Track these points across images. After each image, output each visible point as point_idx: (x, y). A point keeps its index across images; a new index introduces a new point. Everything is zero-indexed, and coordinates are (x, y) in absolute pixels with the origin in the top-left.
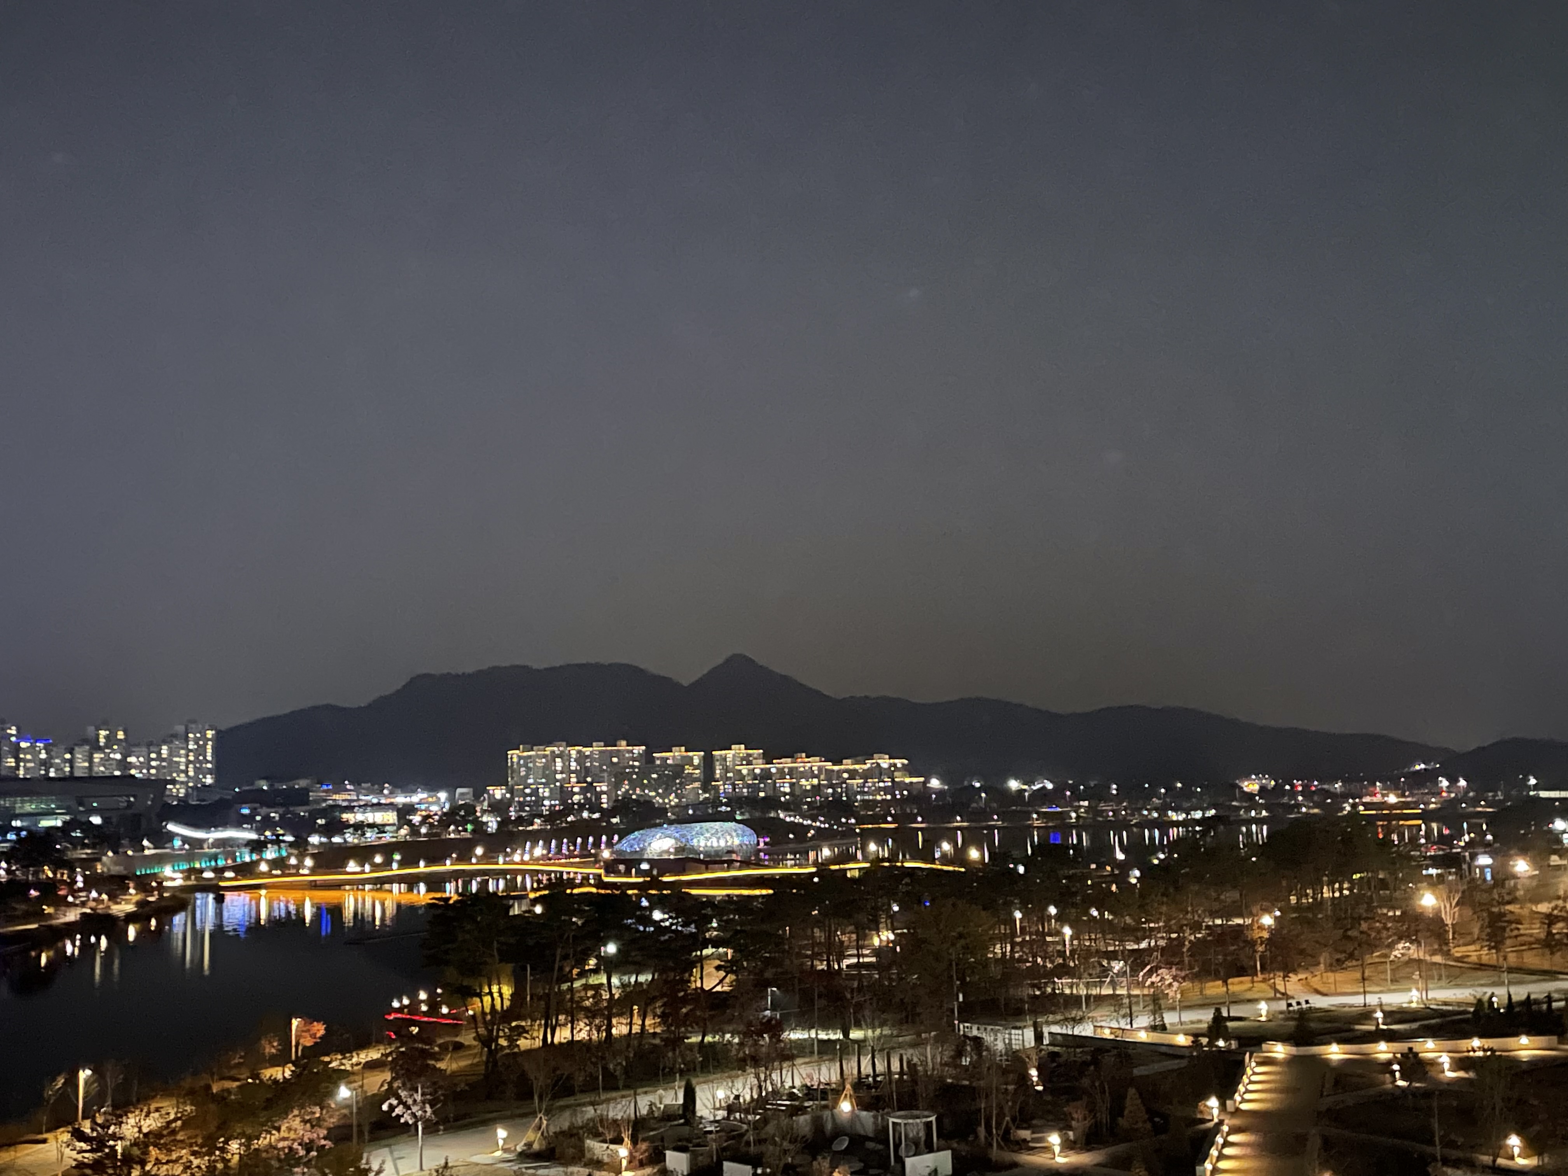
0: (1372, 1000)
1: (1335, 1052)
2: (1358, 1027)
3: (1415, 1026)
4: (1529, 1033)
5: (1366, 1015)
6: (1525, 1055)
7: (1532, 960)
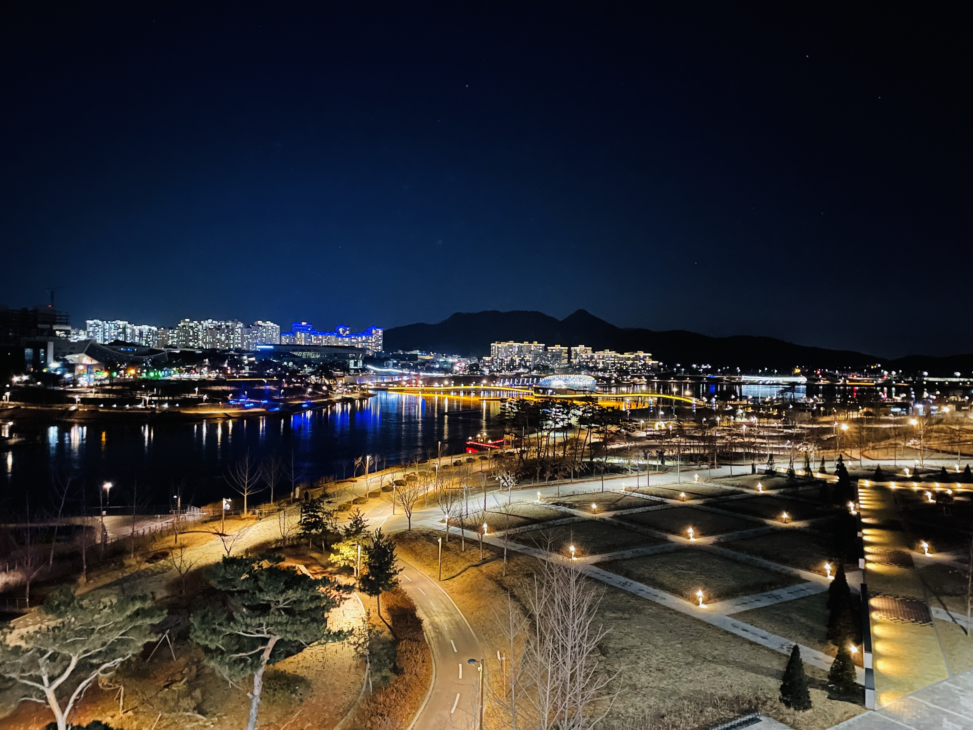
0: (898, 463)
1: (893, 485)
2: (897, 475)
3: (926, 476)
7: (965, 450)
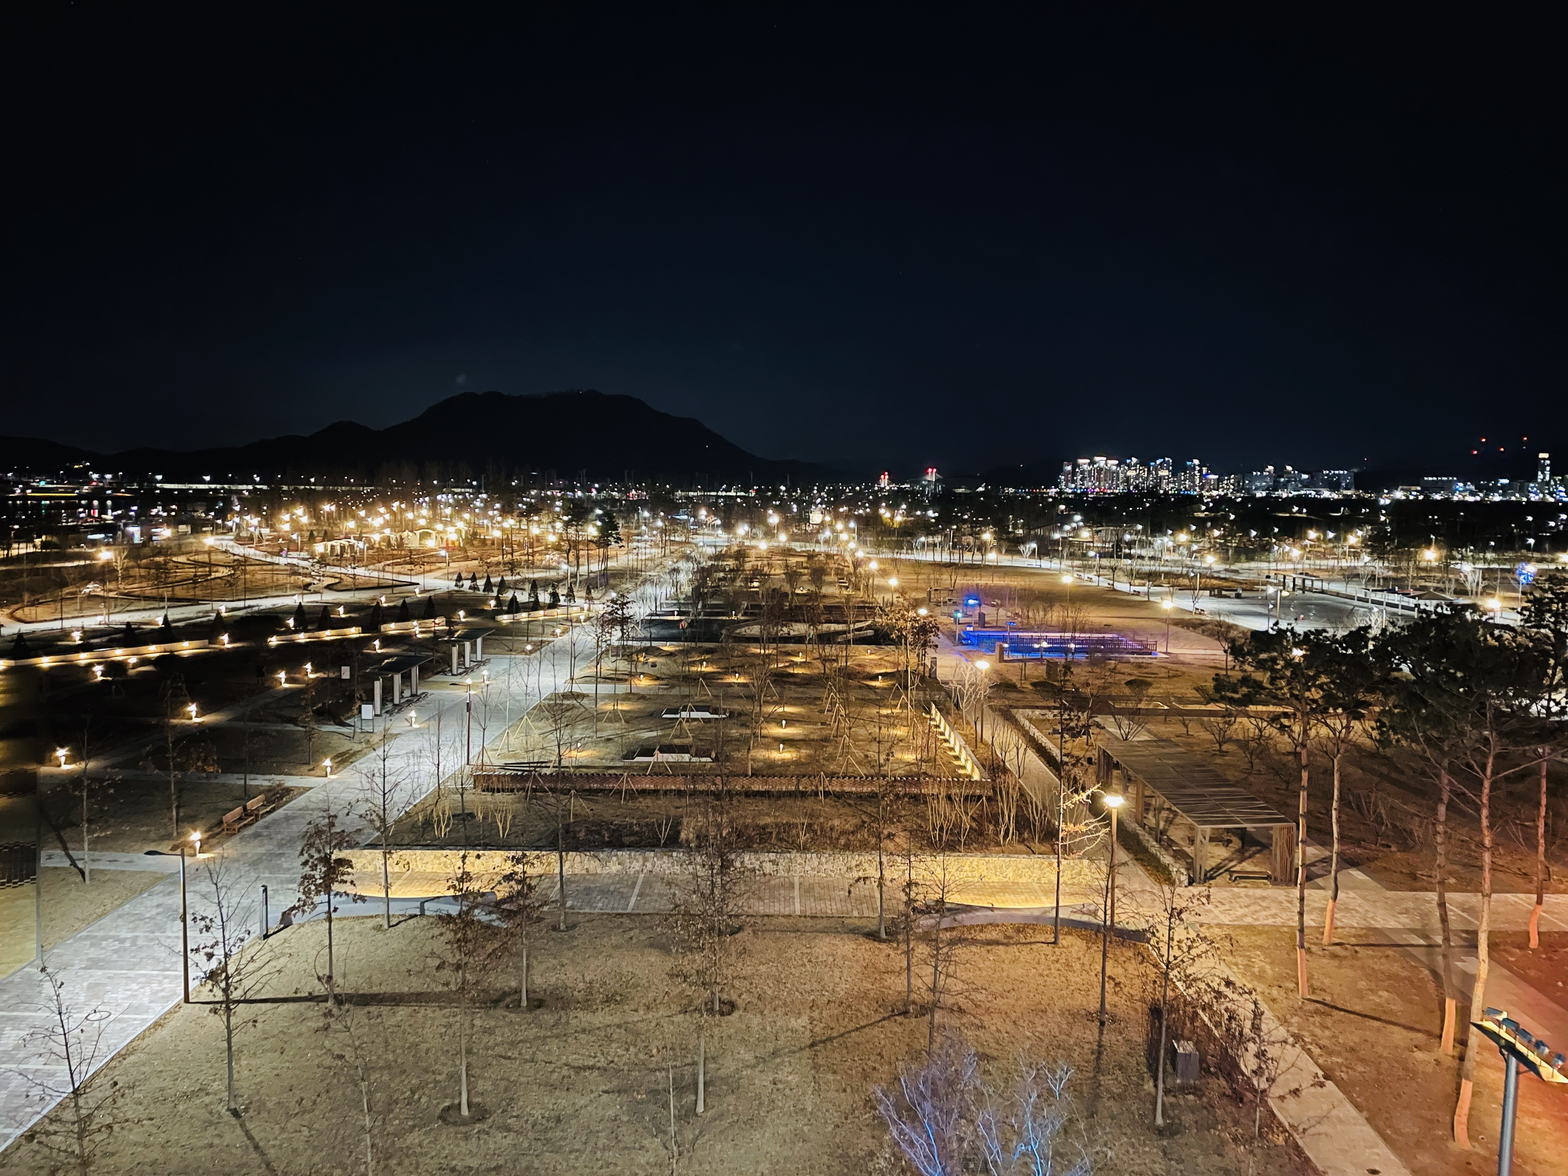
0: (67, 624)
1: (46, 662)
2: (59, 643)
3: (105, 639)
4: (187, 640)
5: (65, 634)
6: (186, 653)
7: (180, 592)
